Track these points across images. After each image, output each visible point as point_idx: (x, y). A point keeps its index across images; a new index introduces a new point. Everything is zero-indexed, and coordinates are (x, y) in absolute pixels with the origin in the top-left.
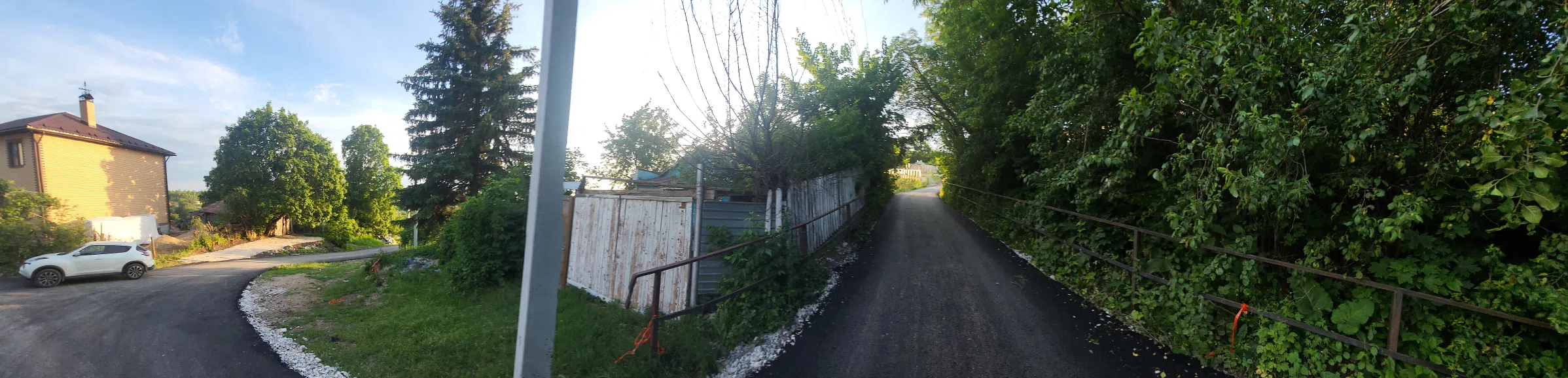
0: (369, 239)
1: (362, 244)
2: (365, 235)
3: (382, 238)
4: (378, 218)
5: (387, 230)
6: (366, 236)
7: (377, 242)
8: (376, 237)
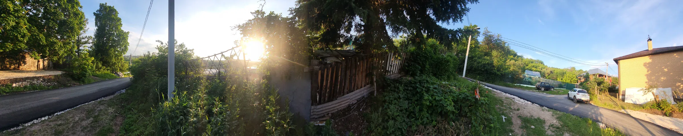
0: (107, 74)
1: (102, 77)
2: (104, 71)
3: (116, 73)
4: (114, 60)
5: (119, 69)
6: (106, 72)
7: (113, 76)
8: (113, 73)
